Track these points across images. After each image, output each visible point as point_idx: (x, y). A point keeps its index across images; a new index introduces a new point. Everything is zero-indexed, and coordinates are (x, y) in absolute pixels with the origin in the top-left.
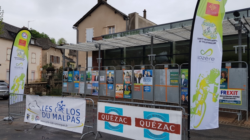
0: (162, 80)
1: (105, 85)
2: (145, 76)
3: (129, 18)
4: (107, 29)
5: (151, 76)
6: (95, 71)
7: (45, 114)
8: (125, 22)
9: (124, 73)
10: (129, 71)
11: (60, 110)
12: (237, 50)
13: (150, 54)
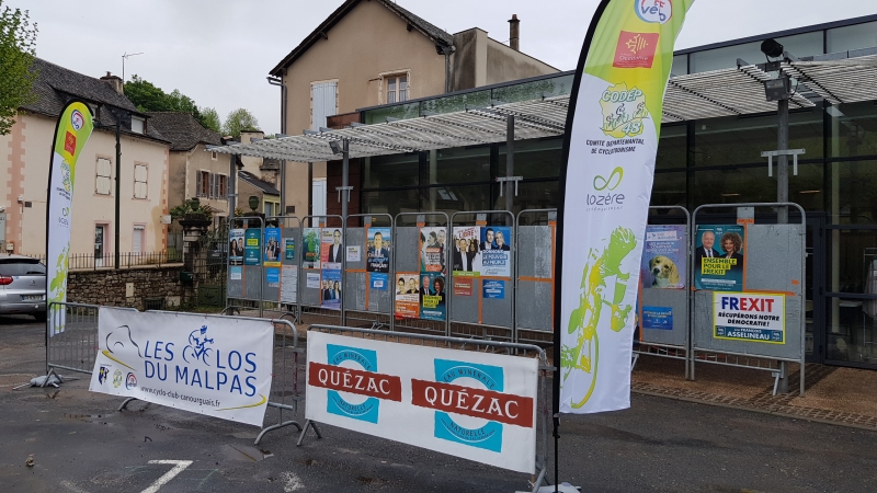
0: (540, 260)
1: (363, 277)
2: (488, 246)
3: (454, 48)
4: (381, 85)
5: (505, 248)
6: (332, 230)
7: (152, 369)
8: (441, 60)
9: (423, 239)
10: (437, 230)
11: (198, 356)
12: (775, 164)
13: (505, 176)
